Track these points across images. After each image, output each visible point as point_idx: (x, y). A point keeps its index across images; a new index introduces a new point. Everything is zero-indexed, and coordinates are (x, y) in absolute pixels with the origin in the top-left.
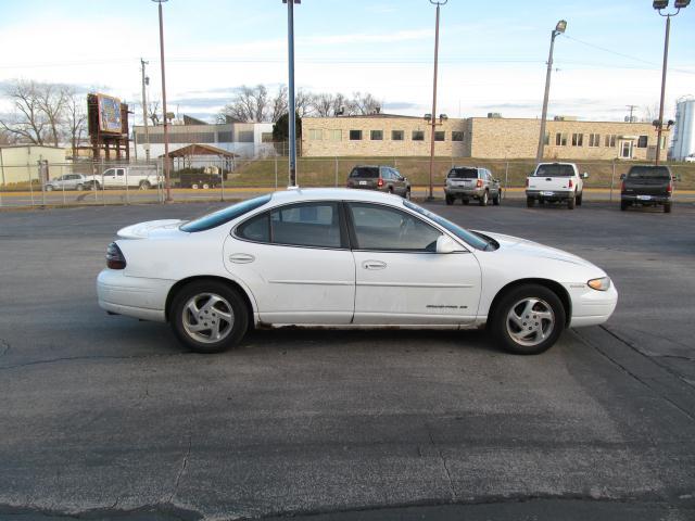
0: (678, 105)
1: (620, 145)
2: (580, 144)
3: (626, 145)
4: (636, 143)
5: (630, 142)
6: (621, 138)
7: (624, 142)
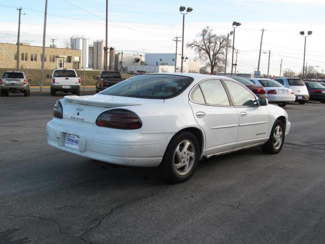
0: (72, 40)
1: (58, 61)
2: (36, 60)
3: (61, 61)
4: (65, 60)
5: (62, 59)
6: (58, 57)
7: (59, 59)
